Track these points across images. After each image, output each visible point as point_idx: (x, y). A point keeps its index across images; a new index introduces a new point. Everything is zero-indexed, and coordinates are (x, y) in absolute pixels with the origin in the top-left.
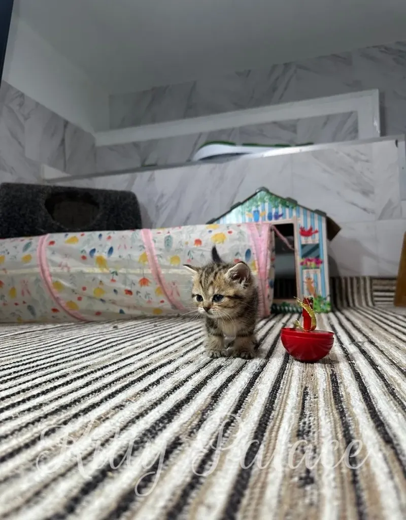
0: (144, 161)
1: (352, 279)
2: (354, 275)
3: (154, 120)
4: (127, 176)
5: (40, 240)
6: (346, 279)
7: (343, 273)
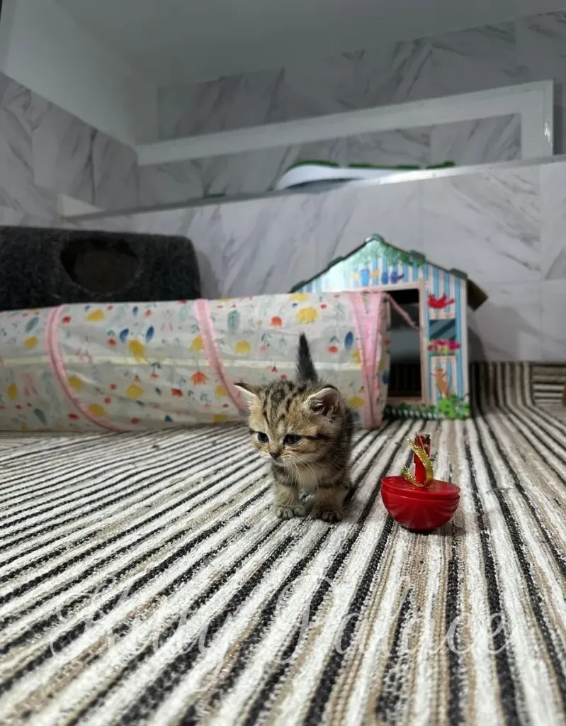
0: (207, 187)
1: (503, 365)
2: (506, 359)
3: (223, 126)
4: (181, 212)
5: (50, 315)
6: (495, 365)
7: (491, 357)
